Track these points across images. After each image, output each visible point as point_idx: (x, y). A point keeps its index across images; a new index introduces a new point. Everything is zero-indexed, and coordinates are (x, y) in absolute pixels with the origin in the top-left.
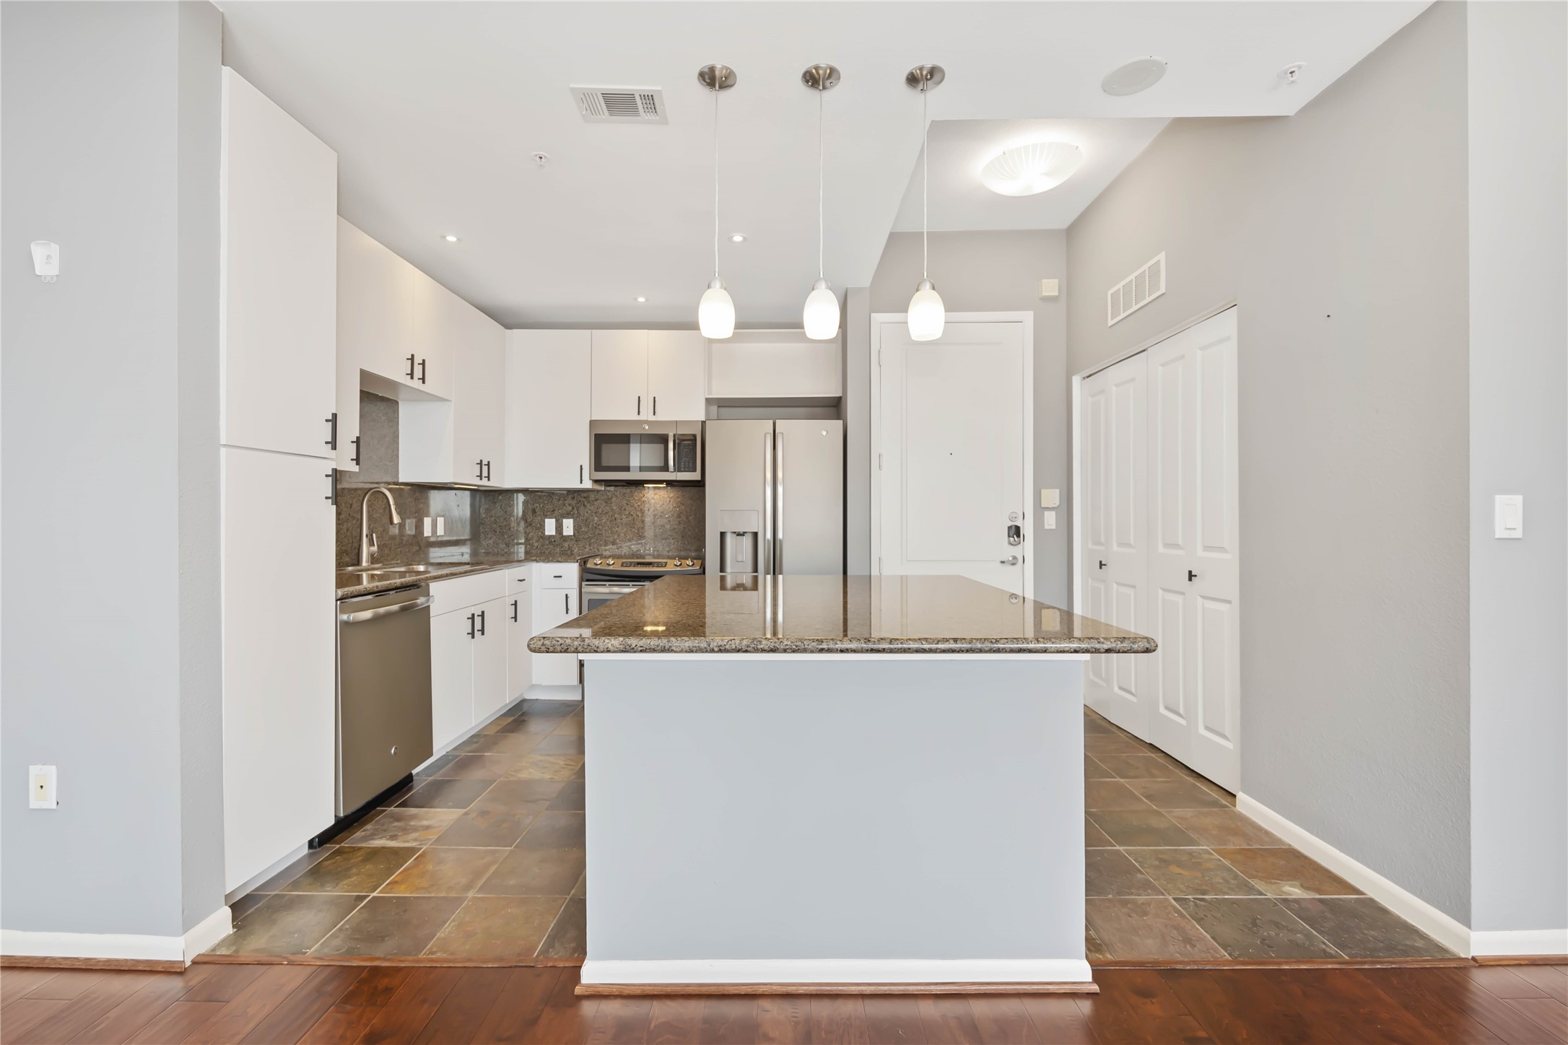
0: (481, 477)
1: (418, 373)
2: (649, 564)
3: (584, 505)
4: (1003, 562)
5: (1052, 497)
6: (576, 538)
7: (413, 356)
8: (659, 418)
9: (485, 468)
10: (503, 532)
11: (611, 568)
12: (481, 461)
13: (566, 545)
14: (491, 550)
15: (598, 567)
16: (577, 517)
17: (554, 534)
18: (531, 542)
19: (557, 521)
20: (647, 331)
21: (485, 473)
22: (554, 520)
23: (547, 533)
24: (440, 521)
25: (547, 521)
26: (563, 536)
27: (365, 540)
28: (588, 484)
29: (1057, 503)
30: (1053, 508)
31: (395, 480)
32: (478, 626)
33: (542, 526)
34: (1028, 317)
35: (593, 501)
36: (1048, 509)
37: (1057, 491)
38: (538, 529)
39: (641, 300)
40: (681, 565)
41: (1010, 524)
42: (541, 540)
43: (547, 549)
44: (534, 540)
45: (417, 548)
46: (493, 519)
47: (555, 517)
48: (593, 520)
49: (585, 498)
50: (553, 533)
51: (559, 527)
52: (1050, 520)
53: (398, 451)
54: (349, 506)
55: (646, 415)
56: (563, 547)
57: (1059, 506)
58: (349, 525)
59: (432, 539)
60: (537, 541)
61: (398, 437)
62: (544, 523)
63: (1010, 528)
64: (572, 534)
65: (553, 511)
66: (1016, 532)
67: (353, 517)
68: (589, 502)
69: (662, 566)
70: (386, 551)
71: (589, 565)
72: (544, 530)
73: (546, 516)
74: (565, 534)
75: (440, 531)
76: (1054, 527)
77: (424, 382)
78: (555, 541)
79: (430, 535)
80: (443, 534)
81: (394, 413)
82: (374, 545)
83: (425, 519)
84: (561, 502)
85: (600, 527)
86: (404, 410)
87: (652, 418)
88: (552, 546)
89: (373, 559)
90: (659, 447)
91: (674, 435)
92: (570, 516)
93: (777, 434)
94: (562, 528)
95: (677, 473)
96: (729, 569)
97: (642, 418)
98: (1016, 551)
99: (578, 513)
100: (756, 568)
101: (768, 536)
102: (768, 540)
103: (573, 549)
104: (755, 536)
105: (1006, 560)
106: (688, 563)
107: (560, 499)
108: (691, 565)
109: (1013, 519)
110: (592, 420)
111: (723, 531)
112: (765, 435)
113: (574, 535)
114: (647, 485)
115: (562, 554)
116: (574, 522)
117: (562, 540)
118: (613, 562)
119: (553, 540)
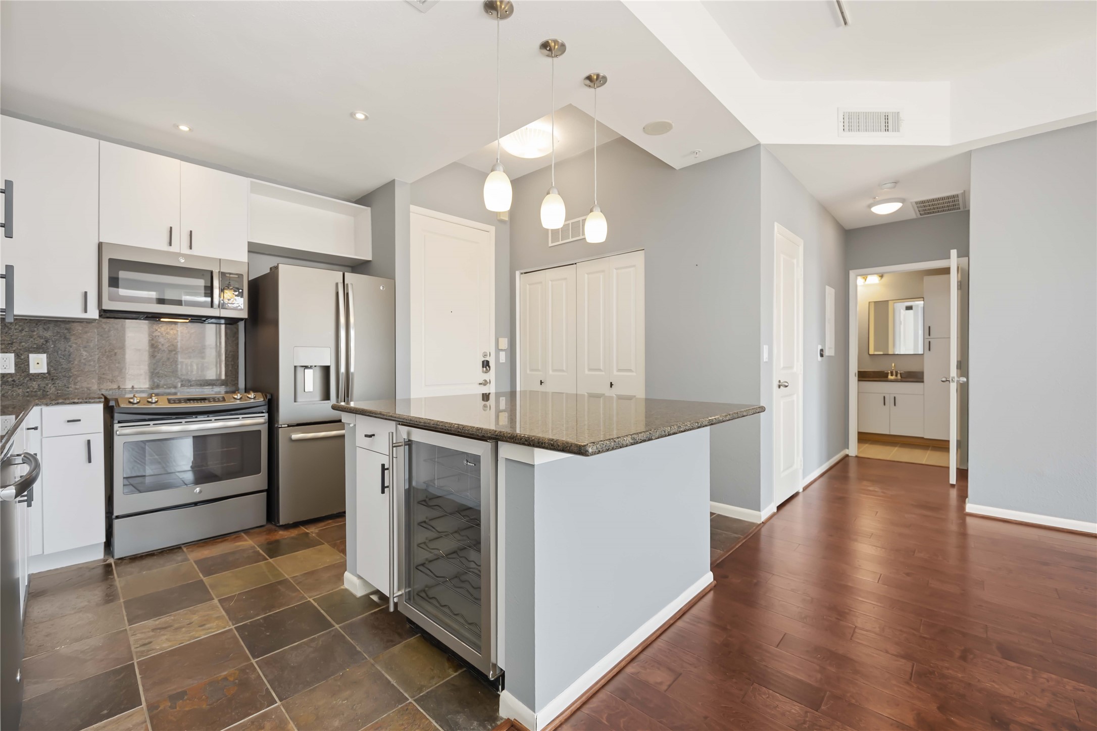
3: (64, 337)
4: (480, 384)
5: (504, 343)
6: (52, 375)
8: (199, 251)
11: (155, 405)
13: (34, 384)
15: (136, 405)
16: (53, 352)
17: (12, 371)
19: (18, 356)
20: (178, 161)
22: (12, 355)
26: (29, 375)
28: (93, 314)
29: (507, 347)
30: (504, 349)
34: (491, 229)
35: (81, 334)
36: (502, 350)
37: (507, 339)
39: (184, 128)
40: (241, 398)
41: (483, 359)
47: (14, 352)
48: (81, 355)
51: (22, 364)
52: (503, 357)
55: (180, 245)
56: (28, 388)
63: (483, 362)
64: (46, 371)
65: (12, 344)
66: (486, 364)
68: (73, 335)
69: (219, 401)
74: (32, 371)
76: (504, 361)
78: (14, 381)
84: (24, 333)
85: (92, 363)
87: (186, 251)
88: (9, 387)
90: (201, 283)
91: (219, 272)
92: (41, 350)
93: (347, 284)
94: (28, 365)
95: (221, 310)
96: (299, 399)
97: (174, 248)
98: (486, 377)
99: (55, 346)
100: (327, 397)
101: (343, 369)
102: (343, 373)
103: (47, 389)
104: (326, 369)
105: (481, 382)
106: (250, 396)
107: (22, 330)
108: (253, 397)
109: (485, 356)
110: (101, 241)
111: (295, 367)
112: (337, 284)
113: (49, 372)
114: (162, 320)
115: (28, 396)
116: (48, 358)
117: (28, 379)
118: (156, 400)
119: (10, 379)
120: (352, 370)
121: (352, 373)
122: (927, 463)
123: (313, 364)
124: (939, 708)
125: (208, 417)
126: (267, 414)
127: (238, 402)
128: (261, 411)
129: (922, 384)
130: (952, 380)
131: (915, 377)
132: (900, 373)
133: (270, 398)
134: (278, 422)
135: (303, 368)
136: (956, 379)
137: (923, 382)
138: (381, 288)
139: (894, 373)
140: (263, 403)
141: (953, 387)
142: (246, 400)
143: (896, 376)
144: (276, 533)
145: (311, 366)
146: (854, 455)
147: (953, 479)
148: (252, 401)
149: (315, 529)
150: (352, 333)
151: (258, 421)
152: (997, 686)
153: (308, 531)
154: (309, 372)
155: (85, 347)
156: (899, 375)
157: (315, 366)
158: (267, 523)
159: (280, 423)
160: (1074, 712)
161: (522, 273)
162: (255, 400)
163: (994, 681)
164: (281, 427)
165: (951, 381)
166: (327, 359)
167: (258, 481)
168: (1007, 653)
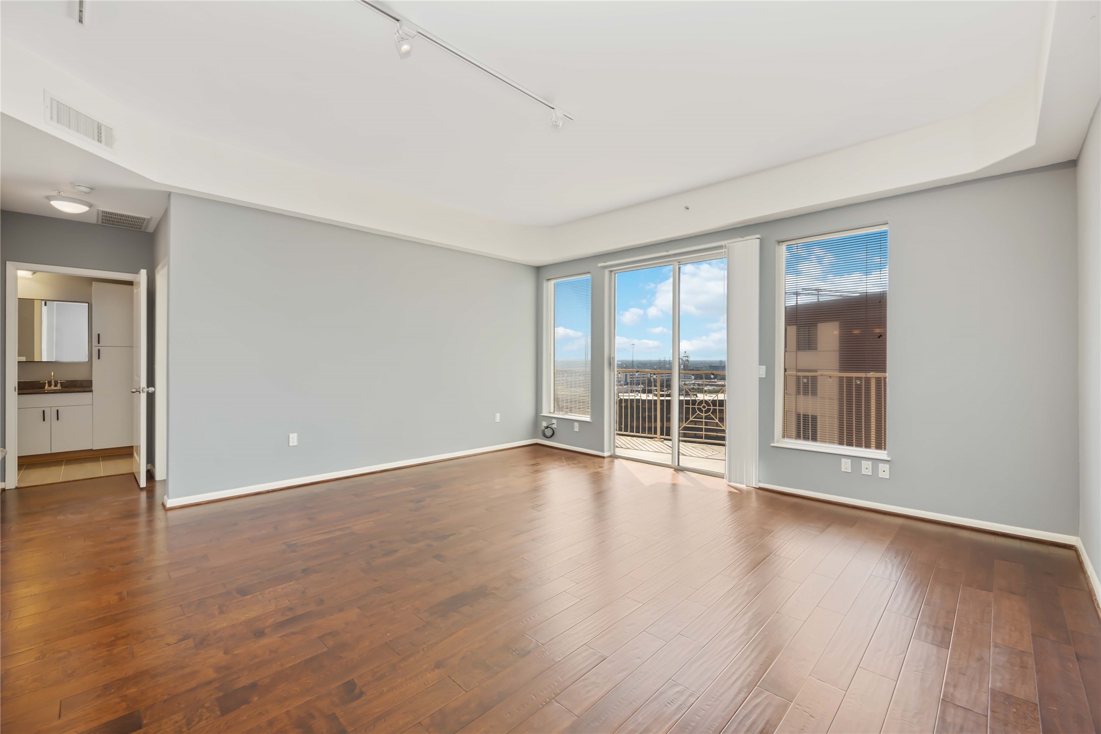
122: (104, 475)
124: (224, 653)
129: (90, 394)
130: (142, 390)
131: (83, 386)
132: (60, 383)
136: (146, 390)
137: (91, 391)
139: (53, 383)
141: (143, 397)
143: (56, 386)
146: (13, 487)
147: (143, 483)
152: (248, 615)
156: (59, 385)
160: (287, 601)
163: (245, 614)
165: (141, 392)
168: (243, 592)
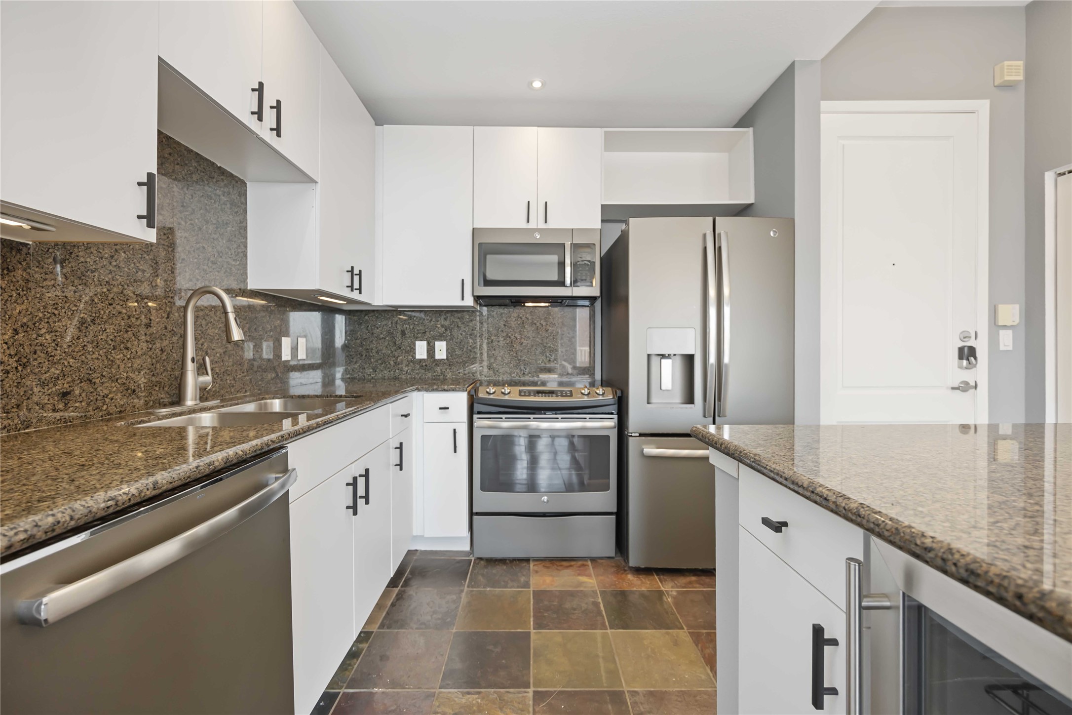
0: (351, 287)
1: (269, 116)
2: (551, 393)
3: (458, 326)
4: (953, 388)
5: (1011, 313)
6: (449, 362)
7: (261, 84)
8: (552, 224)
9: (356, 278)
10: (370, 356)
11: (507, 397)
12: (352, 268)
13: (438, 369)
14: (357, 375)
15: (491, 396)
16: (450, 339)
18: (401, 366)
19: (428, 344)
20: (535, 128)
21: (356, 286)
22: (425, 343)
23: (418, 357)
24: (302, 342)
25: (418, 343)
26: (435, 360)
27: (190, 367)
28: (469, 301)
29: (1017, 321)
30: (1012, 326)
31: (242, 287)
32: (361, 491)
33: (413, 350)
34: (983, 106)
35: (468, 322)
36: (1005, 327)
37: (1017, 307)
38: (407, 352)
39: (537, 84)
40: (589, 393)
41: (961, 344)
42: (411, 364)
43: (418, 374)
44: (404, 365)
45: (274, 375)
46: (358, 341)
47: (427, 340)
48: (468, 342)
49: (459, 318)
50: (425, 356)
51: (431, 350)
52: (1007, 340)
53: (246, 247)
54: (165, 315)
55: (536, 222)
56: (435, 372)
57: (1018, 324)
58: (165, 343)
59: (293, 363)
60: (407, 365)
61: (245, 228)
62: (415, 346)
63: (961, 350)
64: (445, 358)
65: (425, 333)
66: (967, 354)
67: (174, 333)
68: (463, 323)
69: (566, 396)
70: (229, 380)
71: (482, 395)
72: (415, 353)
73: (417, 339)
74: (437, 357)
75: (302, 355)
76: (1010, 348)
77: (279, 135)
78: (426, 365)
79: (289, 358)
80: (305, 358)
81: (240, 195)
82: (207, 374)
83: (283, 339)
84: (432, 323)
86: (253, 192)
87: (542, 225)
88: (423, 371)
89: (204, 394)
90: (555, 258)
91: (571, 244)
92: (443, 338)
93: (720, 234)
94: (435, 351)
95: (574, 288)
96: (654, 399)
97: (532, 225)
98: (969, 376)
99: (451, 334)
100: (689, 399)
101: (712, 359)
102: (712, 365)
103: (446, 374)
104: (689, 360)
105: (956, 386)
106: (598, 392)
107: (431, 320)
108: (601, 393)
109: (965, 337)
110: (474, 227)
111: (649, 355)
112: (705, 236)
113: (447, 359)
114: (526, 304)
115: (434, 380)
116: (447, 345)
117: (434, 364)
118: (509, 391)
119: (424, 364)
120: (726, 359)
121: (726, 365)
123: (672, 353)
125: (556, 414)
126: (617, 416)
127: (586, 398)
128: (610, 411)
133: (620, 395)
134: (627, 428)
135: (659, 358)
138: (772, 234)
140: (612, 402)
142: (594, 397)
144: (623, 576)
145: (669, 355)
148: (601, 398)
149: (672, 587)
150: (727, 310)
151: (606, 424)
153: (663, 589)
154: (667, 364)
155: (471, 335)
157: (675, 355)
158: (616, 553)
159: (630, 431)
161: (1060, 174)
162: (603, 397)
164: (631, 436)
166: (692, 347)
167: (605, 500)
